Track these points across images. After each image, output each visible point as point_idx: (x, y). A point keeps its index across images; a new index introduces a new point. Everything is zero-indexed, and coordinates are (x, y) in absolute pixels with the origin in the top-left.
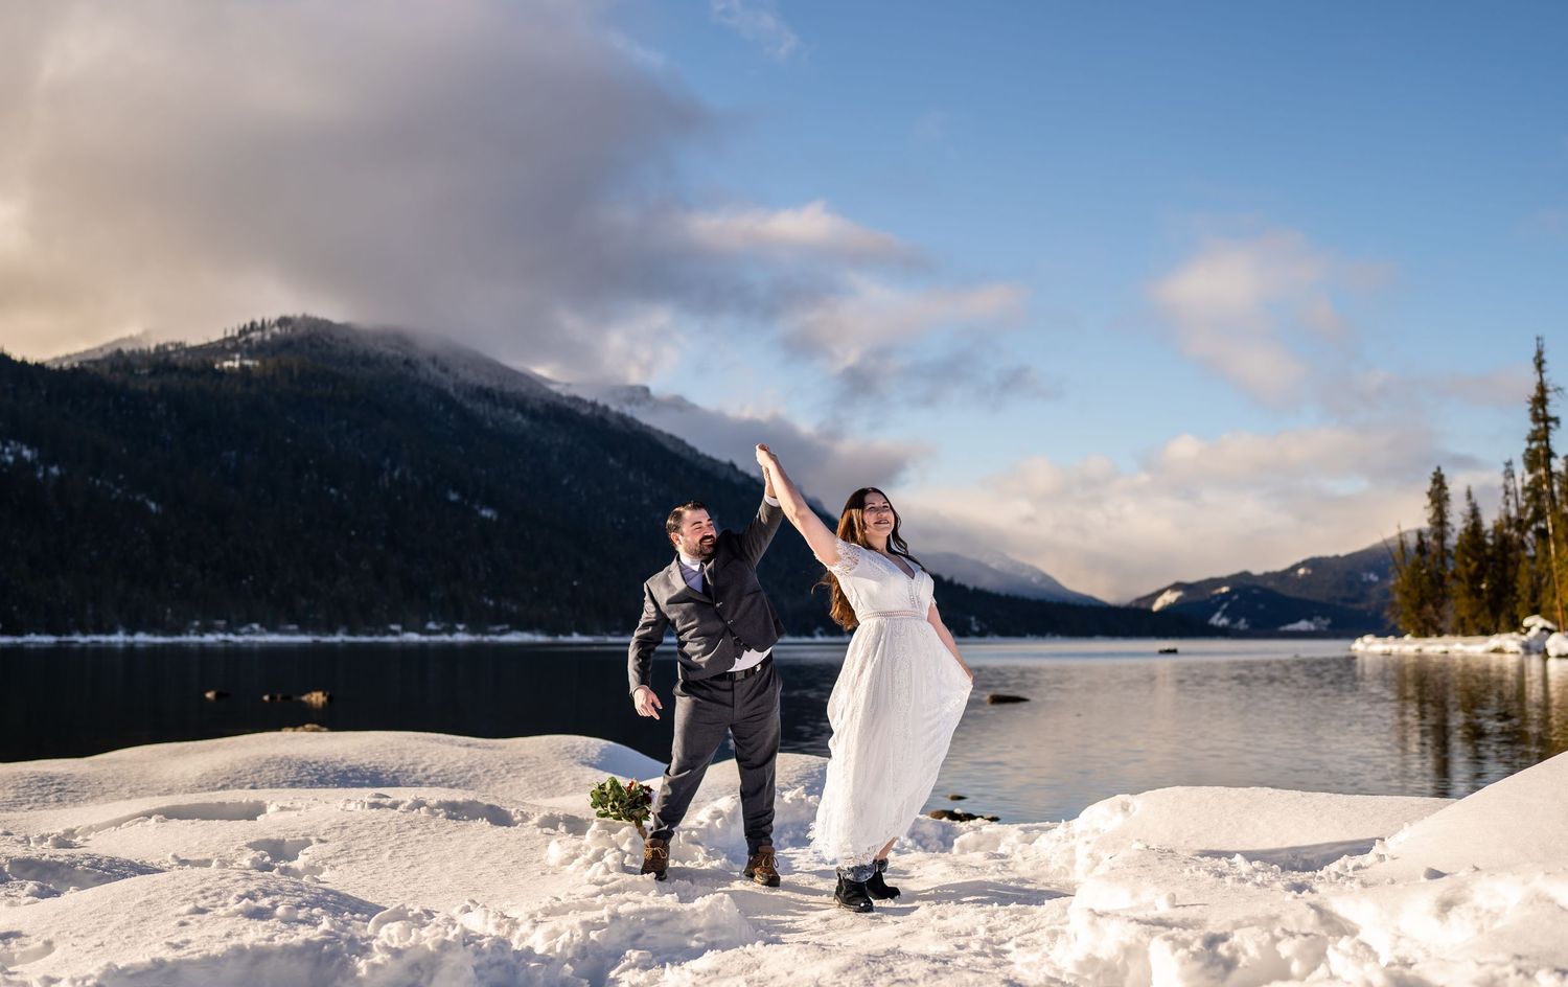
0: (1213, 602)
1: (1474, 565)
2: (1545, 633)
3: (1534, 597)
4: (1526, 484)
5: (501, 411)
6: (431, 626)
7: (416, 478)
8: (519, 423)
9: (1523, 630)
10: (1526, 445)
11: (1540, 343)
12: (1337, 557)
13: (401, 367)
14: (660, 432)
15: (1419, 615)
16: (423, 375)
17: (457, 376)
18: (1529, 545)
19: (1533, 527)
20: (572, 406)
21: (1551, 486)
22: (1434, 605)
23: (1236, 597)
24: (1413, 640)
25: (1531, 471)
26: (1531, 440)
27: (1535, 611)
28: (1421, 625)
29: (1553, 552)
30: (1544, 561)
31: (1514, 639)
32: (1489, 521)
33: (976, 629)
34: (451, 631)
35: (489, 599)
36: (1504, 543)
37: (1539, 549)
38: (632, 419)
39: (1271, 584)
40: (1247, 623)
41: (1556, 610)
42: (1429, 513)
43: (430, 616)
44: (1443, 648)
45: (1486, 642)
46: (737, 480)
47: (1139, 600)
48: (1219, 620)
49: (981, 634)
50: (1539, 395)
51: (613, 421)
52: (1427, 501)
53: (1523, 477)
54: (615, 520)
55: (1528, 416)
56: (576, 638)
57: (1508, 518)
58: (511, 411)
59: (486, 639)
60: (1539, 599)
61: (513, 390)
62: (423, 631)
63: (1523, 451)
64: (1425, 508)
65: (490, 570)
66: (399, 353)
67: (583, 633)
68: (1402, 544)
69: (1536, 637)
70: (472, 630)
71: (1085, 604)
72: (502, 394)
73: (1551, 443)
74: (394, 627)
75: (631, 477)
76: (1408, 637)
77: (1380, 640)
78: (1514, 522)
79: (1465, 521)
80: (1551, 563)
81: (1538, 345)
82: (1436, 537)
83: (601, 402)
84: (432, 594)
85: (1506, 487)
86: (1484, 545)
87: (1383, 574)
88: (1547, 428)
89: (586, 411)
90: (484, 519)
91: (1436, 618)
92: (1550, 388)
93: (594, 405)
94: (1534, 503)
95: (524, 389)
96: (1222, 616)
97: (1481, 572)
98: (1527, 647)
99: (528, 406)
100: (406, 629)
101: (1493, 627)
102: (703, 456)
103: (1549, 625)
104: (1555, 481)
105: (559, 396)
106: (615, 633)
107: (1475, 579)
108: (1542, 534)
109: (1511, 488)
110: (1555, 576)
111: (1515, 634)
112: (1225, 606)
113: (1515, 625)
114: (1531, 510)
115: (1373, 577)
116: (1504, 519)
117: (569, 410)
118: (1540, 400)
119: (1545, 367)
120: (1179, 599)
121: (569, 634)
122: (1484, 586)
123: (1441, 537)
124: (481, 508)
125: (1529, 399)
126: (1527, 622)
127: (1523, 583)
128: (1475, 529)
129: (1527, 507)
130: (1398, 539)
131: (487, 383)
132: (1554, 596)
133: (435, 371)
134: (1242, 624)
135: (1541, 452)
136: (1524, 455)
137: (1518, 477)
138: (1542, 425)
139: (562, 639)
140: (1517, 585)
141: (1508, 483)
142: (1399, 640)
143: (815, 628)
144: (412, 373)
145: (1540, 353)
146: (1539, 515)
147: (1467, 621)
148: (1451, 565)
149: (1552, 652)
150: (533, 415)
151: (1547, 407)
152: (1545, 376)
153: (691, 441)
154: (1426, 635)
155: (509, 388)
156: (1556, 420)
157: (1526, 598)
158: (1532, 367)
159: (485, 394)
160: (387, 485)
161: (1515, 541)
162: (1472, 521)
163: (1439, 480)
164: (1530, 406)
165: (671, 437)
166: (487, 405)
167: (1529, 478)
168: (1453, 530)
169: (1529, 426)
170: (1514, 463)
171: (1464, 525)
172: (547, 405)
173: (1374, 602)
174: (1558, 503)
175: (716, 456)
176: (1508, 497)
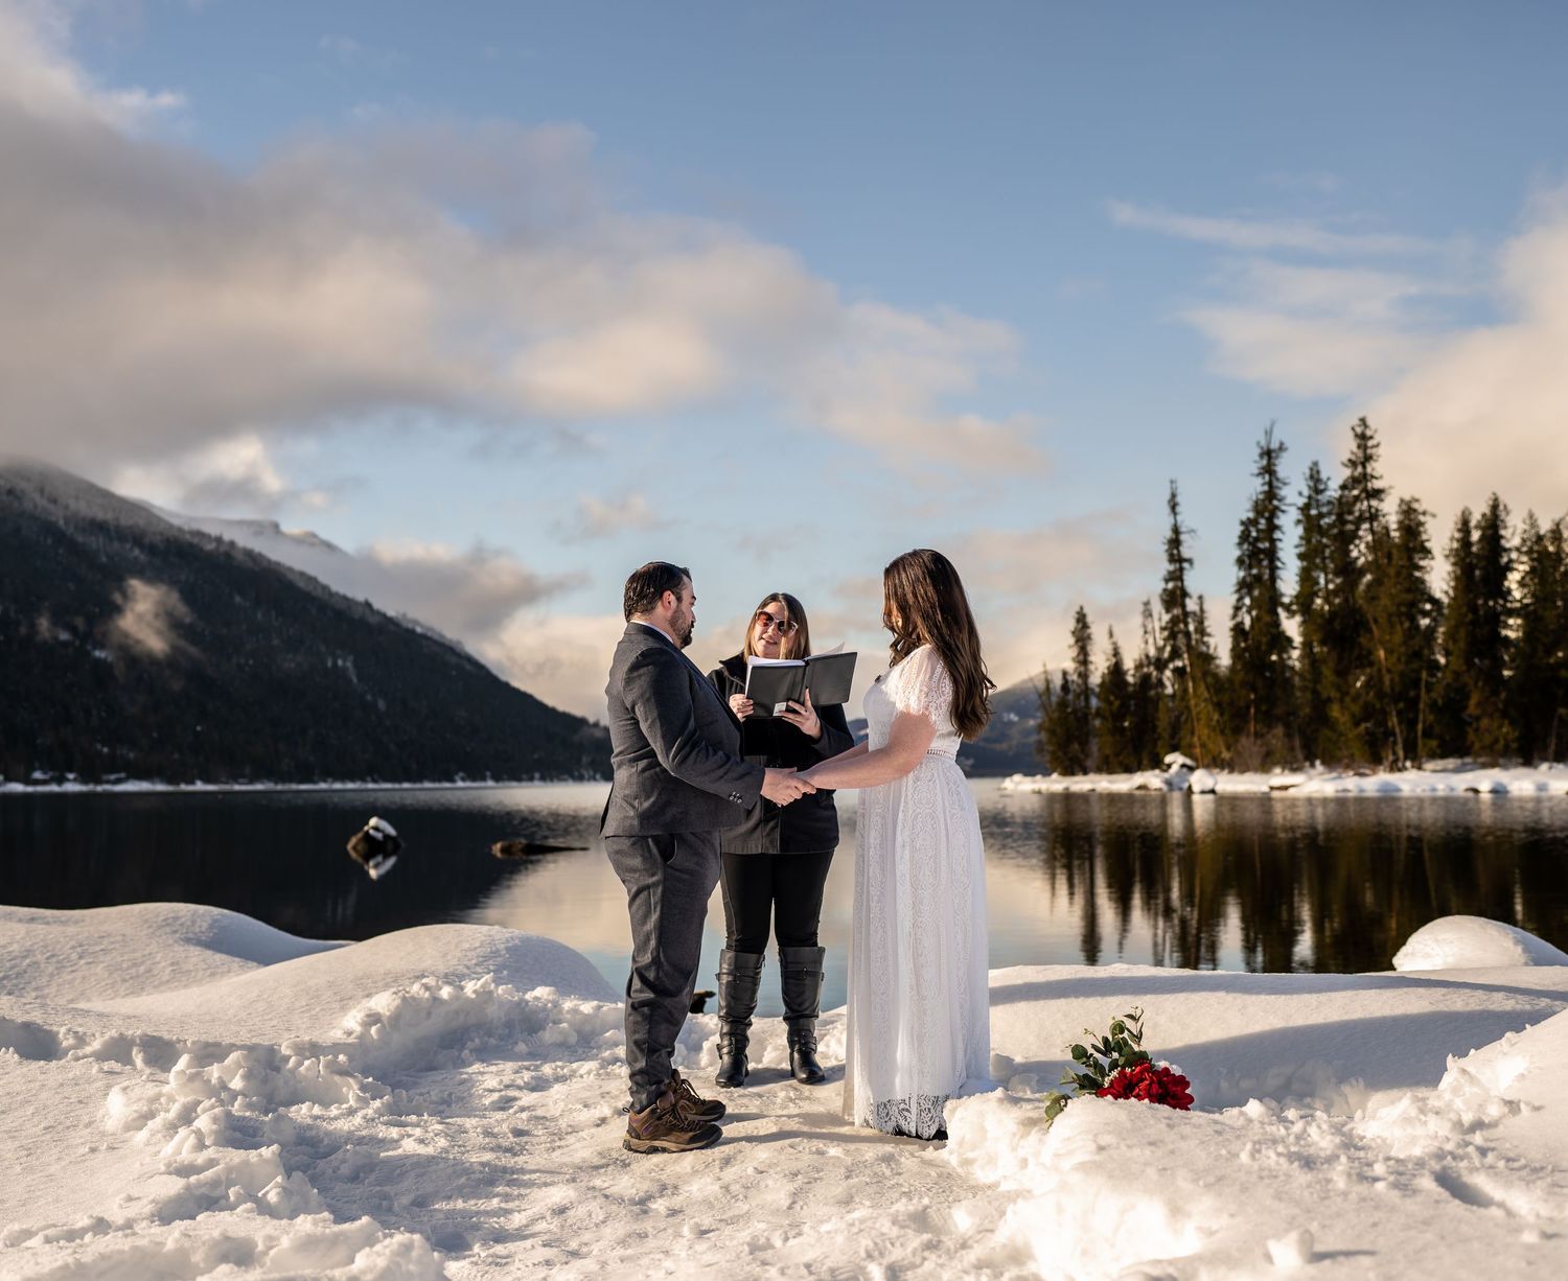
1: (1117, 703)
2: (1185, 770)
3: (1173, 737)
4: (1163, 624)
5: (116, 545)
6: (38, 775)
7: (21, 617)
8: (136, 558)
9: (1165, 767)
10: (1162, 585)
11: (1174, 486)
13: (4, 497)
14: (290, 569)
15: (1065, 753)
16: (28, 505)
17: (67, 507)
18: (1168, 684)
19: (1171, 666)
20: (195, 541)
21: (1186, 624)
22: (1080, 744)
24: (1061, 778)
25: (1168, 611)
26: (1167, 581)
27: (1174, 749)
28: (1067, 763)
29: (1191, 690)
30: (1183, 699)
31: (1157, 776)
32: (1129, 664)
34: (61, 780)
35: (103, 746)
36: (1144, 682)
37: (1176, 686)
38: (260, 555)
41: (1195, 747)
42: (1074, 652)
43: (37, 765)
44: (1090, 786)
45: (1130, 779)
46: (373, 620)
50: (1174, 536)
51: (240, 557)
52: (1072, 641)
53: (1161, 617)
54: (242, 661)
55: (1165, 557)
56: (199, 786)
57: (1147, 656)
58: (128, 546)
59: (99, 788)
60: (1177, 737)
61: (131, 522)
62: (28, 781)
63: (1160, 591)
64: (1070, 647)
65: (104, 714)
67: (207, 781)
68: (1048, 682)
69: (1177, 773)
70: (84, 780)
72: (117, 527)
73: (1186, 583)
75: (259, 616)
76: (1055, 776)
77: (1029, 779)
78: (1153, 660)
79: (1108, 660)
80: (1189, 700)
81: (1172, 488)
82: (1080, 675)
83: (227, 537)
84: (39, 741)
85: (1145, 626)
86: (1126, 684)
87: (1023, 713)
88: (1181, 569)
89: (210, 547)
90: (98, 661)
91: (1082, 757)
92: (1183, 529)
93: (219, 540)
94: (1172, 642)
95: (141, 522)
97: (1123, 711)
98: (1169, 783)
99: (147, 541)
100: (8, 779)
101: (1135, 764)
102: (337, 594)
103: (1189, 762)
104: (1190, 620)
105: (180, 529)
106: (241, 780)
107: (1119, 716)
108: (1180, 673)
109: (1149, 628)
110: (1194, 713)
111: (1157, 772)
113: (1157, 763)
114: (1168, 649)
115: (1014, 717)
116: (1143, 657)
117: (191, 545)
118: (1175, 542)
119: (1178, 509)
121: (192, 782)
122: (1126, 724)
123: (1084, 676)
124: (95, 648)
125: (1166, 541)
126: (1168, 759)
127: (1163, 721)
128: (1116, 670)
129: (1165, 646)
130: (1043, 677)
131: (100, 515)
132: (1193, 733)
133: (42, 502)
135: (1178, 592)
136: (1161, 596)
137: (1156, 616)
138: (1178, 565)
139: (184, 787)
140: (1157, 723)
141: (1146, 623)
142: (1047, 779)
143: (457, 773)
144: (16, 504)
145: (1174, 496)
146: (1175, 654)
147: (1111, 759)
148: (1094, 702)
149: (1196, 788)
151: (1181, 548)
152: (1179, 518)
153: (323, 579)
154: (1073, 774)
155: (126, 521)
156: (1190, 561)
157: (1166, 735)
158: (1166, 509)
159: (98, 527)
161: (1154, 680)
162: (1114, 660)
163: (1081, 619)
164: (1166, 547)
165: (302, 574)
166: (101, 540)
167: (1166, 617)
168: (1096, 668)
169: (1166, 567)
170: (1152, 602)
171: (1107, 664)
172: (168, 540)
173: (1014, 742)
174: (1194, 642)
175: (350, 594)
176: (1147, 636)
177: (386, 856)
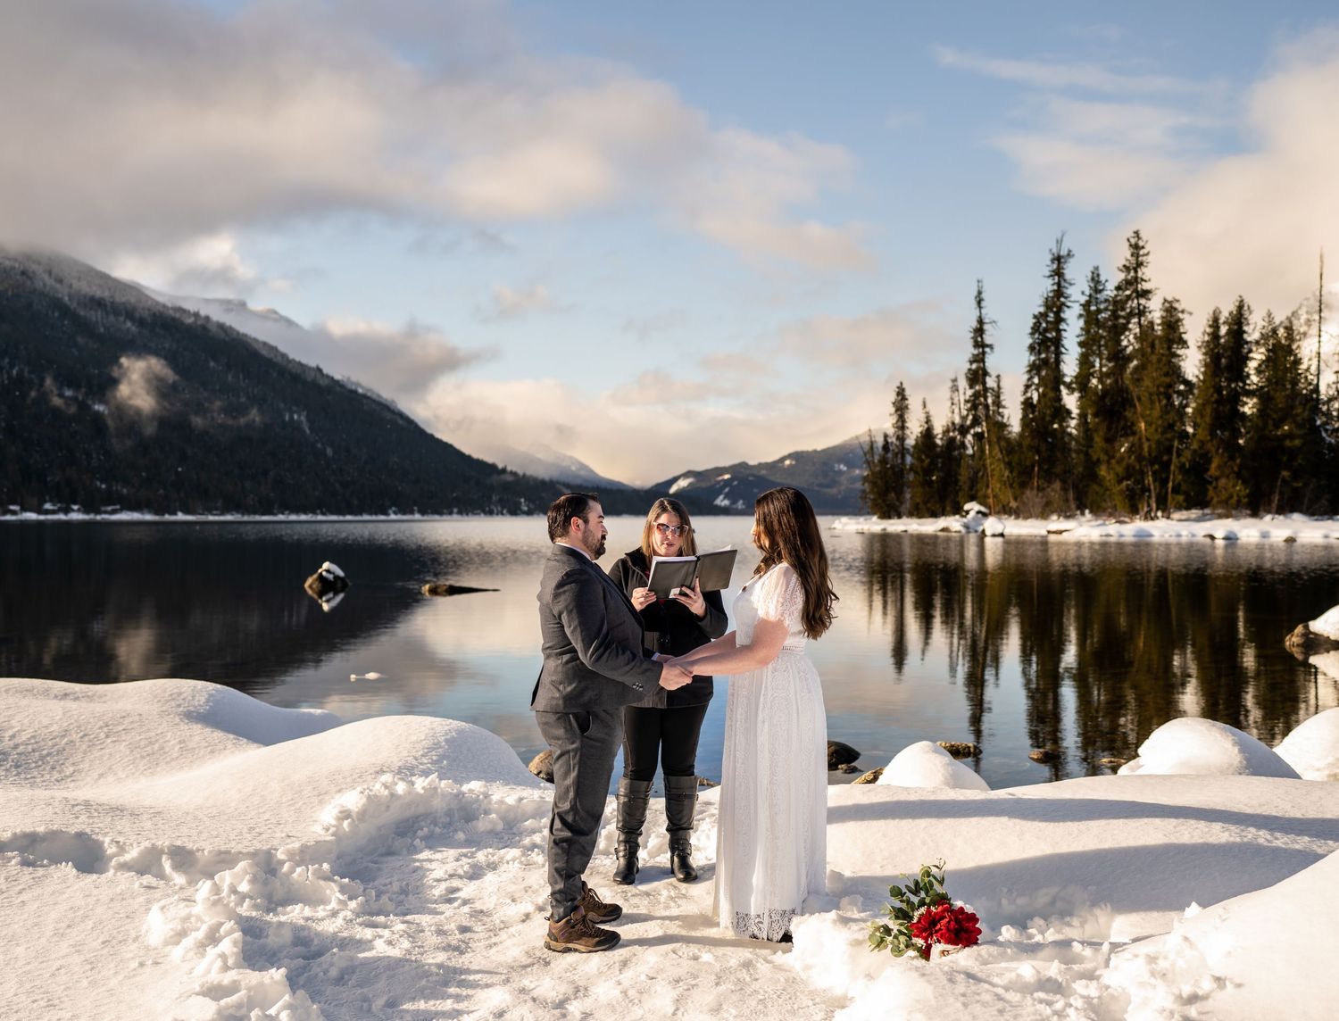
0: (718, 486)
1: (927, 461)
2: (980, 515)
3: (971, 489)
4: (967, 398)
5: (112, 318)
6: (48, 506)
7: (33, 376)
8: (128, 329)
10: (968, 366)
11: (980, 284)
12: (815, 451)
13: (18, 277)
14: (255, 340)
15: (884, 501)
16: (39, 285)
17: (71, 286)
18: (969, 446)
19: (972, 431)
20: (177, 315)
21: (986, 399)
22: (896, 494)
23: (735, 483)
24: (879, 521)
25: (971, 387)
26: (971, 362)
27: (972, 498)
28: (885, 509)
29: (987, 452)
30: (980, 458)
31: (957, 521)
32: (938, 429)
33: (526, 509)
34: (67, 511)
35: (102, 483)
36: (950, 444)
37: (975, 448)
38: (231, 328)
39: (763, 472)
40: (743, 504)
41: (989, 498)
42: (894, 419)
43: (47, 498)
44: (903, 528)
45: (935, 522)
46: (323, 382)
47: (658, 485)
48: (721, 501)
49: (529, 513)
50: (979, 326)
51: (214, 329)
52: (892, 410)
53: (966, 392)
55: (971, 343)
56: (181, 517)
57: (953, 423)
58: (122, 319)
59: (99, 517)
60: (975, 488)
61: (124, 300)
62: (40, 511)
63: (965, 370)
64: (891, 415)
65: (102, 458)
66: (17, 265)
67: (186, 512)
68: (872, 444)
69: (973, 519)
70: (86, 511)
71: (615, 488)
72: (112, 303)
73: (986, 364)
74: (12, 507)
75: (230, 378)
76: (875, 519)
77: (854, 522)
78: (957, 427)
79: (921, 426)
80: (985, 460)
81: (979, 286)
82: (898, 438)
83: (203, 313)
84: (49, 479)
85: (952, 399)
86: (935, 445)
87: (851, 465)
88: (984, 353)
89: (190, 320)
90: (98, 413)
91: (897, 503)
92: (986, 320)
93: (196, 315)
94: (973, 412)
95: (133, 300)
96: (724, 498)
97: (932, 467)
98: (966, 526)
99: (137, 315)
100: (24, 509)
101: (940, 510)
102: (294, 360)
103: (983, 509)
104: (989, 394)
105: (164, 306)
106: (215, 512)
107: (928, 472)
108: (979, 436)
109: (956, 401)
110: (989, 470)
111: (957, 517)
112: (727, 490)
113: (958, 510)
114: (970, 417)
115: (843, 468)
116: (950, 425)
117: (174, 319)
118: (979, 331)
119: (983, 304)
120: (690, 484)
121: (175, 514)
123: (902, 439)
124: (94, 403)
125: (971, 329)
126: (967, 507)
127: (964, 475)
128: (928, 434)
129: (968, 415)
130: (868, 439)
131: (99, 294)
132: (988, 486)
133: (50, 282)
134: (740, 505)
135: (980, 372)
136: (966, 374)
137: (961, 391)
138: (980, 350)
139: (167, 517)
140: (959, 477)
141: (954, 396)
142: (868, 520)
143: (390, 508)
144: (29, 283)
145: (980, 293)
146: (976, 422)
147: (921, 506)
148: (909, 459)
149: (988, 532)
150: (141, 322)
151: (984, 336)
152: (983, 311)
153: (282, 348)
154: (889, 517)
155: (119, 298)
156: (991, 346)
157: (966, 488)
158: (974, 304)
159: (98, 303)
160: (6, 382)
161: (958, 442)
162: (926, 426)
163: (901, 393)
164: (972, 335)
165: (265, 344)
166: (99, 314)
167: (970, 392)
168: (912, 433)
169: (970, 351)
170: (959, 380)
171: (920, 429)
172: (154, 315)
173: (843, 488)
174: (991, 412)
175: (304, 361)
176: (954, 407)
177: (336, 592)
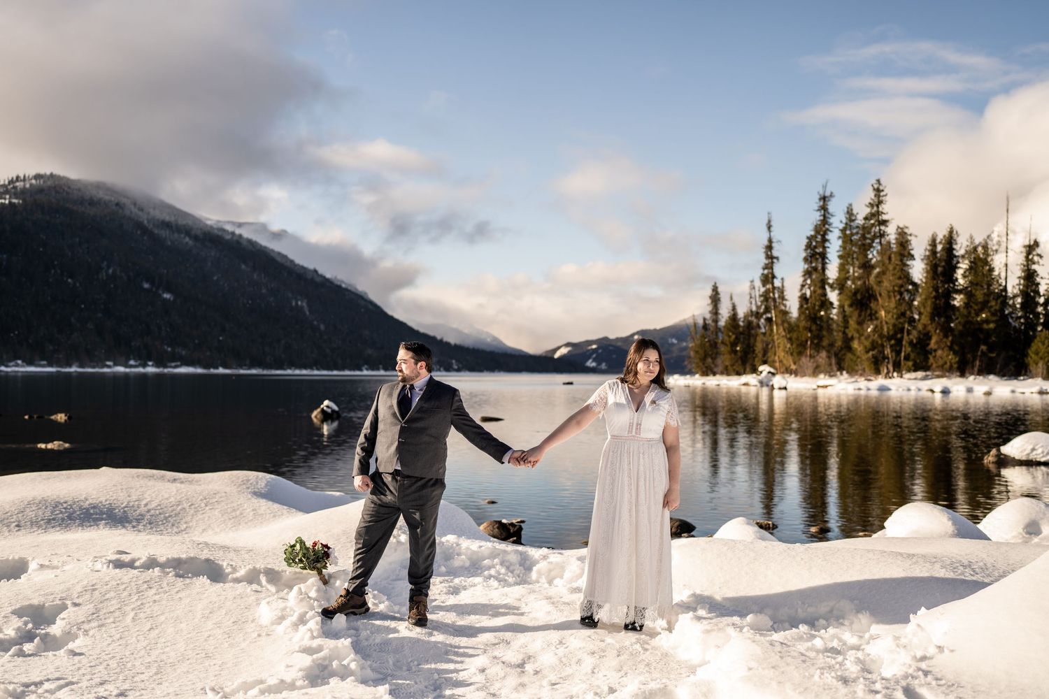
0: (588, 354)
1: (733, 337)
2: (770, 375)
3: (764, 357)
4: (761, 293)
5: (176, 235)
6: (132, 362)
7: (123, 274)
8: (187, 243)
9: (759, 373)
10: (761, 271)
11: (770, 215)
12: (655, 330)
13: (114, 207)
14: (273, 251)
15: (704, 364)
16: (127, 212)
17: (148, 213)
18: (762, 326)
19: (764, 317)
20: (220, 233)
21: (774, 294)
22: (712, 358)
23: (600, 351)
24: (701, 378)
25: (764, 286)
26: (764, 269)
27: (765, 362)
28: (704, 369)
30: (770, 335)
31: (755, 378)
32: (741, 312)
33: (456, 367)
34: (145, 365)
35: (168, 347)
36: (749, 325)
37: (767, 328)
38: (256, 242)
39: (619, 344)
40: (606, 365)
41: (776, 362)
42: (710, 308)
43: (132, 357)
44: (717, 383)
45: (739, 379)
46: (318, 279)
47: (547, 352)
48: (591, 364)
49: (458, 370)
50: (769, 244)
51: (245, 243)
52: (709, 301)
53: (760, 289)
54: (245, 301)
55: (763, 255)
56: (221, 371)
57: (751, 311)
58: (183, 236)
59: (166, 370)
60: (767, 356)
61: (184, 222)
62: (126, 366)
63: (759, 274)
64: (708, 305)
65: (168, 329)
66: (113, 199)
67: (225, 367)
68: (695, 324)
69: (766, 377)
70: (157, 365)
71: (517, 354)
72: (177, 225)
73: (775, 271)
74: (108, 363)
75: (255, 276)
76: (697, 376)
77: (682, 378)
78: (754, 313)
79: (729, 313)
80: (773, 336)
81: (769, 217)
82: (713, 321)
83: (237, 232)
84: (133, 344)
85: (750, 294)
86: (738, 326)
87: (680, 339)
88: (772, 263)
89: (228, 237)
90: (165, 300)
91: (713, 366)
92: (774, 240)
93: (233, 234)
94: (765, 303)
95: (190, 223)
96: (593, 362)
97: (737, 341)
98: (761, 383)
99: (193, 233)
100: (116, 364)
101: (742, 371)
102: (298, 265)
103: (772, 370)
104: (776, 291)
105: (211, 227)
106: (244, 367)
107: (734, 344)
108: (769, 320)
109: (753, 295)
110: (776, 343)
111: (754, 375)
112: (594, 356)
113: (754, 370)
114: (763, 307)
115: (675, 341)
116: (749, 312)
117: (218, 236)
118: (769, 247)
119: (772, 229)
120: (569, 352)
121: (217, 368)
122: (738, 348)
123: (716, 321)
124: (163, 293)
125: (764, 247)
126: (761, 368)
127: (759, 347)
128: (734, 317)
129: (761, 305)
130: (692, 321)
131: (167, 219)
132: (775, 354)
133: (135, 210)
134: (603, 366)
135: (770, 276)
136: (760, 277)
137: (757, 289)
138: (770, 261)
139: (213, 371)
140: (756, 348)
141: (752, 292)
142: (693, 377)
143: (363, 365)
144: (121, 211)
145: (769, 221)
146: (767, 310)
147: (729, 367)
148: (721, 337)
149: (776, 386)
150: (196, 238)
151: (773, 251)
152: (772, 234)
153: (291, 256)
154: (707, 375)
155: (181, 222)
156: (777, 258)
157: (760, 355)
158: (765, 228)
159: (166, 225)
160: (105, 278)
161: (755, 324)
162: (732, 313)
163: (715, 289)
164: (764, 250)
165: (280, 254)
166: (168, 232)
167: (763, 290)
168: (722, 317)
169: (763, 261)
170: (755, 281)
171: (728, 315)
172: (204, 233)
173: (674, 355)
174: (777, 304)
175: (305, 265)
176: (752, 300)
177: (333, 421)
